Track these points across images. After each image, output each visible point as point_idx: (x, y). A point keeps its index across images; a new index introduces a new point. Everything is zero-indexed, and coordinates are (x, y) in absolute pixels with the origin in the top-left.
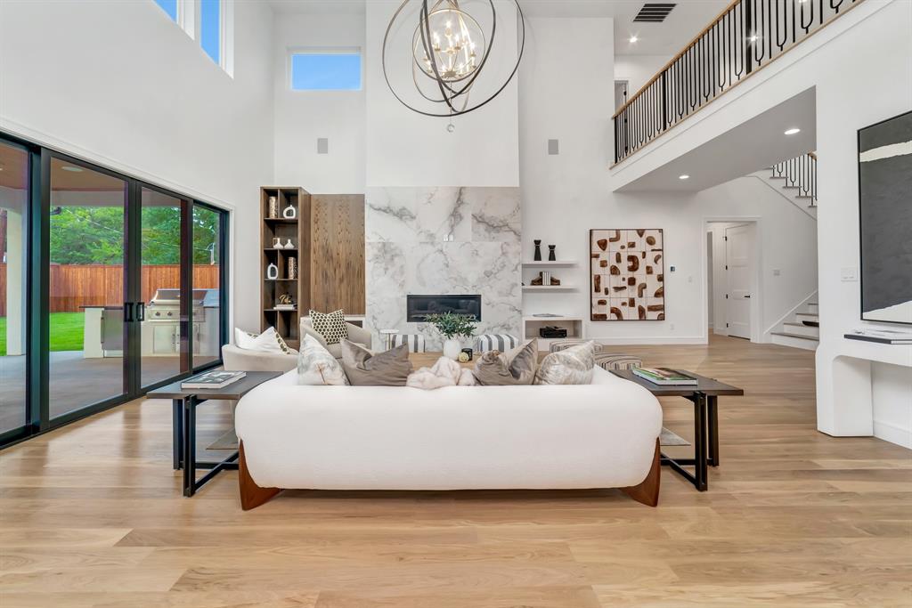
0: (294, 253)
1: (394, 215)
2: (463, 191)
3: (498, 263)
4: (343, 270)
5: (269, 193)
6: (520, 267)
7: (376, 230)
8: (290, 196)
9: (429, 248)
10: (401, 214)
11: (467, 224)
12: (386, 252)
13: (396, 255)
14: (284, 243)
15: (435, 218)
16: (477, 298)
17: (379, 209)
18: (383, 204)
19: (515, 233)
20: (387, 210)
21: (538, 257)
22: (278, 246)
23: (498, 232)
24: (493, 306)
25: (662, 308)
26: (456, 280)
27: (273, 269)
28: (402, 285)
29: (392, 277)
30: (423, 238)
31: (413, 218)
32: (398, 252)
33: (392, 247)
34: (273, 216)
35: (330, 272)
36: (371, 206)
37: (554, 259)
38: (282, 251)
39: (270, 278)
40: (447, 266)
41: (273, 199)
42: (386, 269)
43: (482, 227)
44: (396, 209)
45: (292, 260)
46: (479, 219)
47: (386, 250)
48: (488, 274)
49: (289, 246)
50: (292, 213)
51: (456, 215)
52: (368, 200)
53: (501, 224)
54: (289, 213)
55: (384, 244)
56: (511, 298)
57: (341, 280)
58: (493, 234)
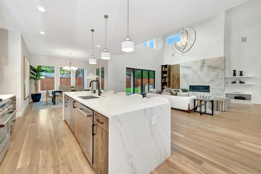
0: (166, 77)
1: (187, 68)
2: (205, 60)
3: (216, 78)
4: (177, 80)
5: (162, 66)
6: (223, 79)
7: (182, 71)
8: (166, 66)
9: (195, 74)
10: (188, 68)
11: (206, 68)
12: (184, 76)
13: (187, 77)
14: (165, 75)
15: (197, 68)
16: (209, 86)
17: (183, 67)
18: (184, 66)
19: (222, 69)
20: (185, 67)
21: (235, 75)
22: (164, 76)
23: (216, 69)
24: (214, 89)
26: (202, 82)
27: (163, 80)
28: (188, 83)
29: (186, 81)
30: (193, 72)
31: (191, 68)
32: (187, 76)
33: (186, 75)
34: (163, 70)
35: (174, 80)
36: (181, 67)
37: (242, 76)
38: (164, 77)
39: (163, 81)
40: (200, 79)
41: (163, 67)
42: (184, 80)
43: (210, 69)
45: (166, 78)
46: (209, 67)
47: (185, 76)
48: (212, 81)
49: (166, 76)
50: (167, 69)
51: (202, 66)
52: (181, 65)
53: (217, 67)
54: (166, 69)
55: (184, 74)
56: (220, 87)
57: (177, 82)
58: (214, 70)
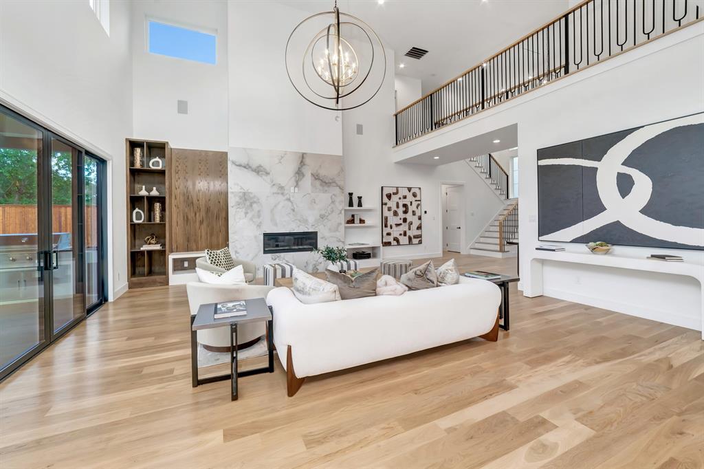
0: (162, 200)
1: (253, 170)
2: (305, 155)
3: (329, 209)
4: (203, 213)
5: (133, 145)
6: (343, 212)
7: (237, 182)
8: (156, 149)
9: (280, 197)
10: (259, 170)
11: (307, 181)
12: (246, 200)
13: (255, 202)
14: (149, 190)
15: (285, 174)
16: (315, 234)
17: (240, 166)
18: (244, 161)
19: (340, 188)
20: (247, 167)
21: (351, 204)
22: (143, 193)
23: (329, 186)
24: (326, 240)
25: (420, 236)
26: (300, 221)
27: (138, 213)
28: (259, 226)
29: (251, 219)
30: (275, 189)
31: (268, 174)
32: (255, 200)
33: (251, 196)
34: (138, 165)
35: (191, 216)
36: (233, 163)
37: (361, 206)
38: (147, 197)
39: (135, 221)
40: (294, 210)
41: (138, 151)
42: (246, 213)
43: (318, 183)
44: (254, 166)
45: (157, 206)
46: (316, 177)
47: (248, 200)
48: (322, 217)
49: (155, 193)
50: (156, 163)
51: (299, 173)
52: (231, 157)
53: (331, 181)
55: (244, 194)
56: (338, 233)
57: (201, 223)
58: (326, 188)
